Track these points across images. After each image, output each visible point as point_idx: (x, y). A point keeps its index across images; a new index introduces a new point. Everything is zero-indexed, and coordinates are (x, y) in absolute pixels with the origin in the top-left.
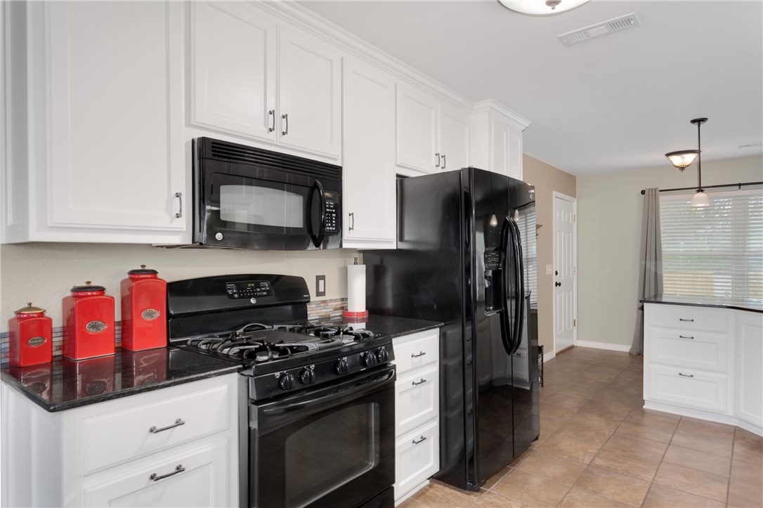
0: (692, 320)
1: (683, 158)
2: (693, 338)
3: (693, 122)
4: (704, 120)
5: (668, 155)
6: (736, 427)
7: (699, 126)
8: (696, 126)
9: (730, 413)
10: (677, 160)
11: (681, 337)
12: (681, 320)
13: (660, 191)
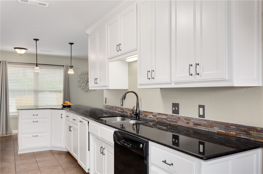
0: (37, 115)
1: (21, 51)
2: (37, 121)
3: (35, 39)
4: (38, 40)
5: (15, 48)
6: (50, 150)
7: (36, 42)
8: (35, 41)
9: (49, 146)
10: (18, 51)
11: (33, 122)
12: (33, 115)
13: (8, 62)
